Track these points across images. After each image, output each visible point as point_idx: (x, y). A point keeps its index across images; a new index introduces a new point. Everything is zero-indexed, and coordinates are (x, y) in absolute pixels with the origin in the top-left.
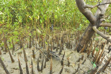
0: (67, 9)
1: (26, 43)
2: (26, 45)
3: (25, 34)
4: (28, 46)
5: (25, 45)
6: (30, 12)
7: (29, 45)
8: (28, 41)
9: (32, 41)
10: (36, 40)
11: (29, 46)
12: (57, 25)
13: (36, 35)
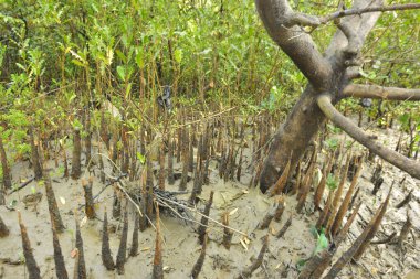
0: (225, 27)
1: (60, 160)
2: (62, 165)
3: (56, 121)
4: (66, 171)
5: (57, 165)
6: (80, 36)
7: (70, 167)
8: (69, 152)
9: (84, 149)
10: (102, 145)
11: (70, 172)
12: (184, 90)
13: (103, 128)
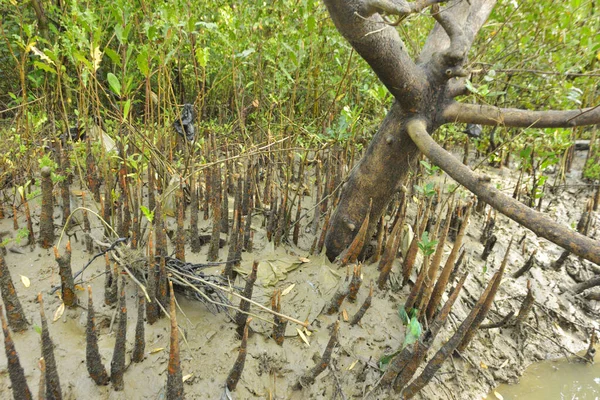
0: (274, 19)
1: (21, 219)
2: (25, 225)
3: (13, 157)
4: (31, 235)
5: (16, 227)
6: (52, 27)
7: (36, 229)
8: (36, 206)
9: (60, 200)
10: (89, 195)
11: (37, 237)
12: (216, 113)
13: (90, 170)
